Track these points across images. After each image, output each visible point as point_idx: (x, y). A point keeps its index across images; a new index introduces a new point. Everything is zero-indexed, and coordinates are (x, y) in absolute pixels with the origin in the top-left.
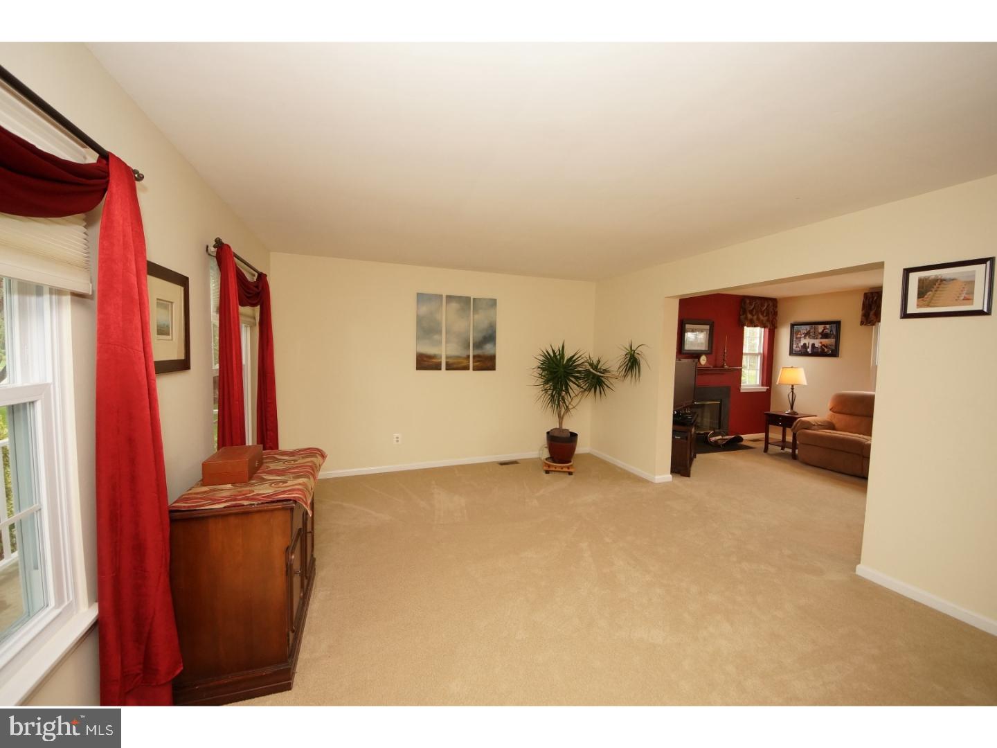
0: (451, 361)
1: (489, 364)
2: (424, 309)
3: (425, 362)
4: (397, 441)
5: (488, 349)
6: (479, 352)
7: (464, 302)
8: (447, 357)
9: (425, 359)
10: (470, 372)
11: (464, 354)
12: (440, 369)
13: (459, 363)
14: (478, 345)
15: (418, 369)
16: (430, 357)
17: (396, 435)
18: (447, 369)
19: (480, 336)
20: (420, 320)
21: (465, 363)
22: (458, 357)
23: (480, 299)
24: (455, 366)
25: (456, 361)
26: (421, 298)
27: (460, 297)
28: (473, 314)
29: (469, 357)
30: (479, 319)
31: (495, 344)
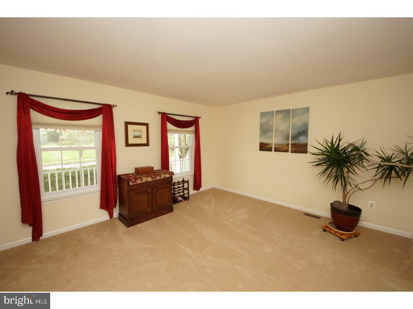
0: (277, 147)
1: (302, 149)
2: (264, 120)
3: (264, 147)
4: (251, 183)
5: (302, 140)
6: (295, 142)
7: (286, 113)
8: (275, 145)
9: (264, 145)
10: (289, 153)
11: (285, 142)
12: (272, 151)
13: (283, 148)
14: (294, 137)
15: (260, 150)
16: (266, 144)
17: (251, 181)
18: (275, 151)
19: (296, 132)
20: (261, 126)
21: (286, 148)
22: (282, 145)
23: (296, 109)
24: (279, 150)
25: (280, 147)
26: (263, 114)
27: (284, 110)
28: (292, 119)
29: (288, 144)
30: (296, 122)
31: (307, 136)
